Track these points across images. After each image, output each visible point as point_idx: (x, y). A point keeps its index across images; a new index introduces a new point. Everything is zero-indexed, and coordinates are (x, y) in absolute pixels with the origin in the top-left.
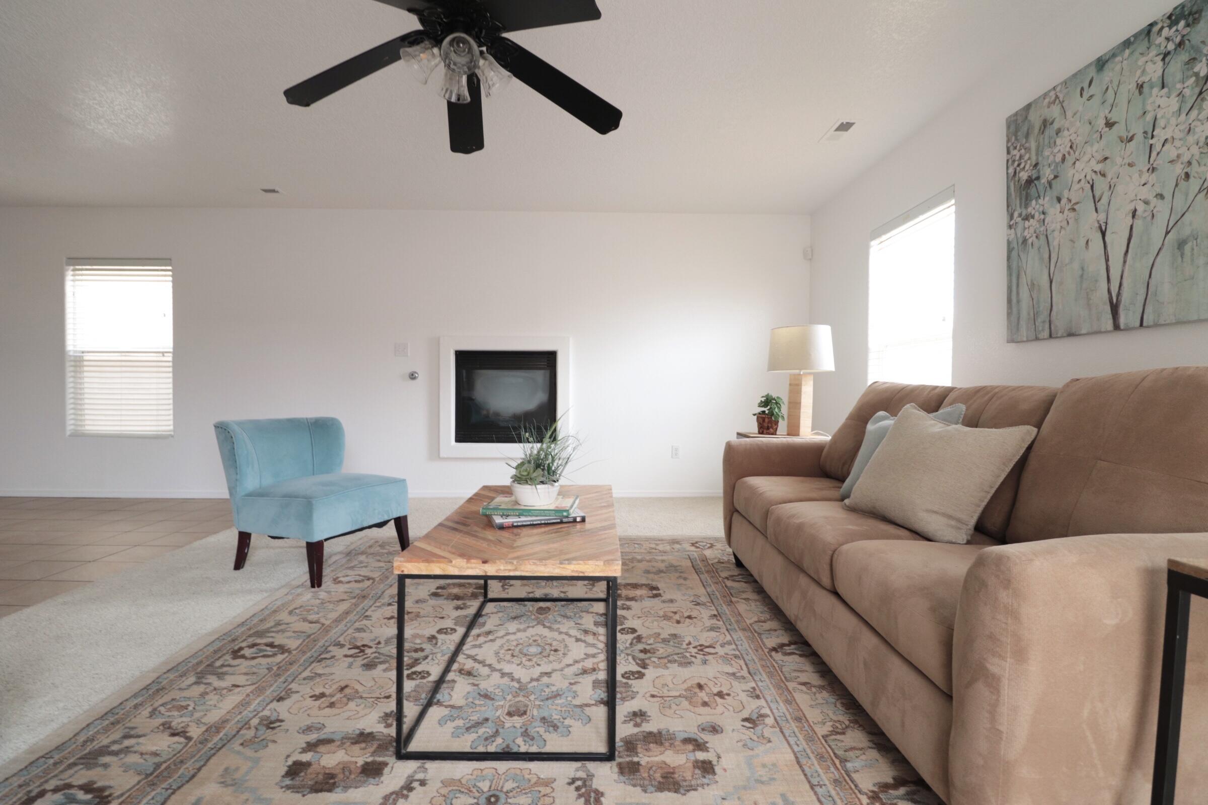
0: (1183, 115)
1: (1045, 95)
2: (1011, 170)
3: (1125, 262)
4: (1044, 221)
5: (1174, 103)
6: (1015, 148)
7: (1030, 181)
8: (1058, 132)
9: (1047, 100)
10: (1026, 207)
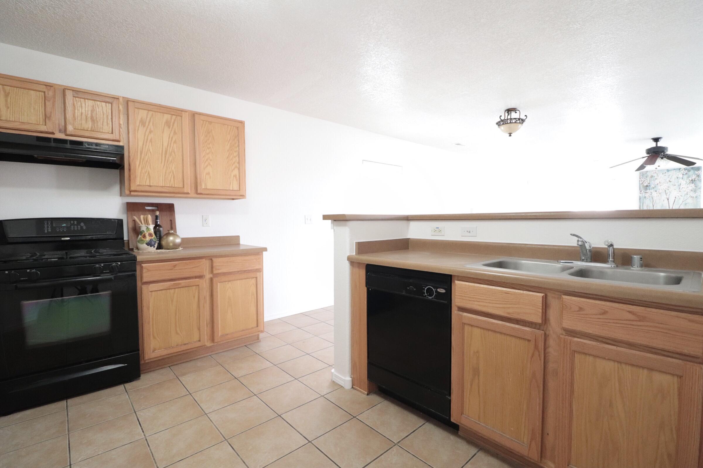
0: (686, 185)
1: (652, 171)
2: (641, 182)
3: (673, 205)
4: (651, 194)
5: (685, 182)
6: (642, 178)
7: (647, 186)
8: (656, 179)
9: (653, 172)
10: (646, 190)
